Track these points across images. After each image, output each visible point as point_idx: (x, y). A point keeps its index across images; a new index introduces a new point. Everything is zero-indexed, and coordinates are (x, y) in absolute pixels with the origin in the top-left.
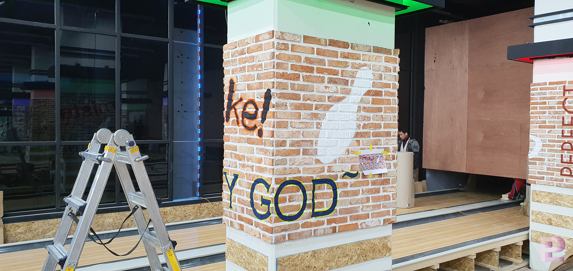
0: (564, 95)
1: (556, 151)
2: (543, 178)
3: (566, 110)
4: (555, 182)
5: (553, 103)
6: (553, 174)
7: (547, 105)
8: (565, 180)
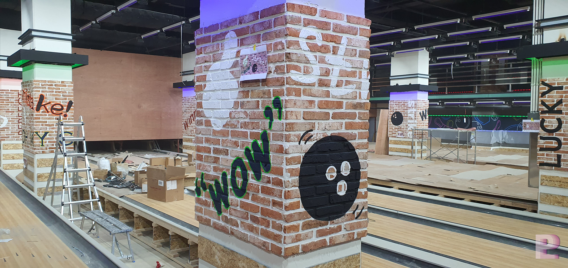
0: (18, 97)
1: (15, 123)
2: (9, 137)
3: (19, 103)
4: (15, 138)
5: (13, 100)
6: (14, 135)
7: (10, 101)
8: (20, 137)
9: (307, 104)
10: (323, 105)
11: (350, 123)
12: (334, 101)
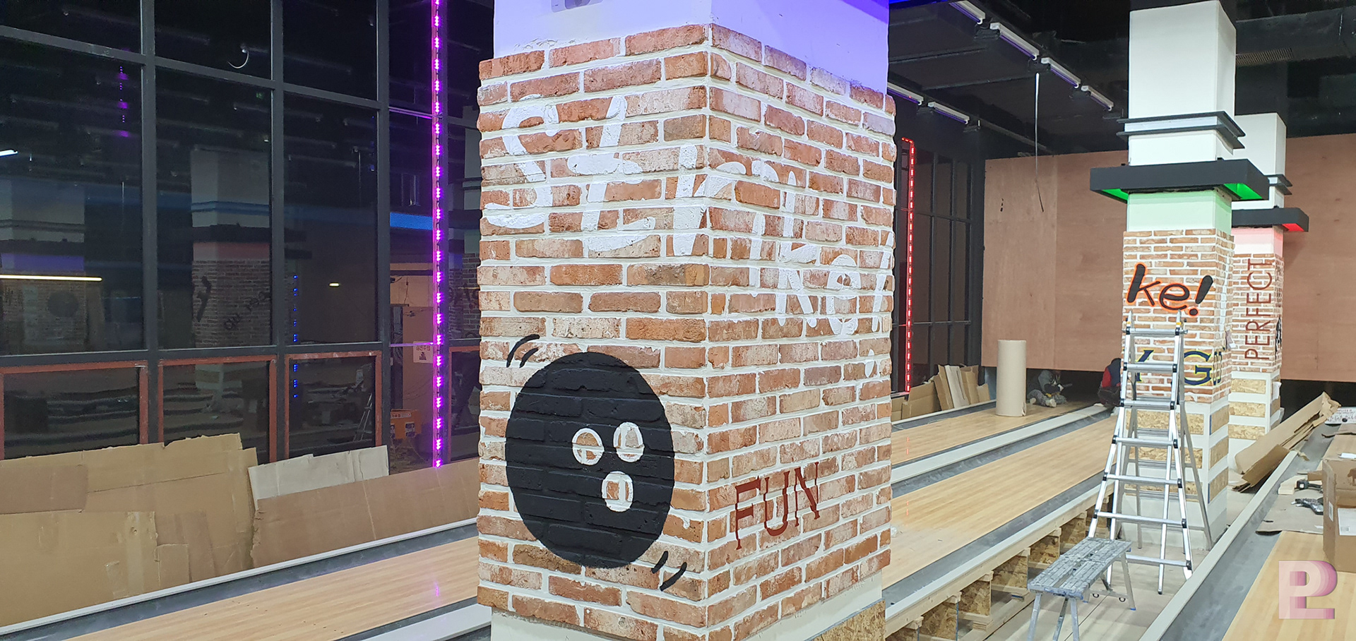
0: (1249, 269)
3: (1251, 286)
9: (523, 276)
10: (564, 276)
11: (640, 321)
12: (592, 267)
